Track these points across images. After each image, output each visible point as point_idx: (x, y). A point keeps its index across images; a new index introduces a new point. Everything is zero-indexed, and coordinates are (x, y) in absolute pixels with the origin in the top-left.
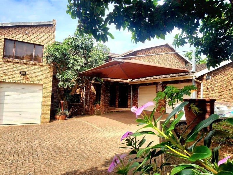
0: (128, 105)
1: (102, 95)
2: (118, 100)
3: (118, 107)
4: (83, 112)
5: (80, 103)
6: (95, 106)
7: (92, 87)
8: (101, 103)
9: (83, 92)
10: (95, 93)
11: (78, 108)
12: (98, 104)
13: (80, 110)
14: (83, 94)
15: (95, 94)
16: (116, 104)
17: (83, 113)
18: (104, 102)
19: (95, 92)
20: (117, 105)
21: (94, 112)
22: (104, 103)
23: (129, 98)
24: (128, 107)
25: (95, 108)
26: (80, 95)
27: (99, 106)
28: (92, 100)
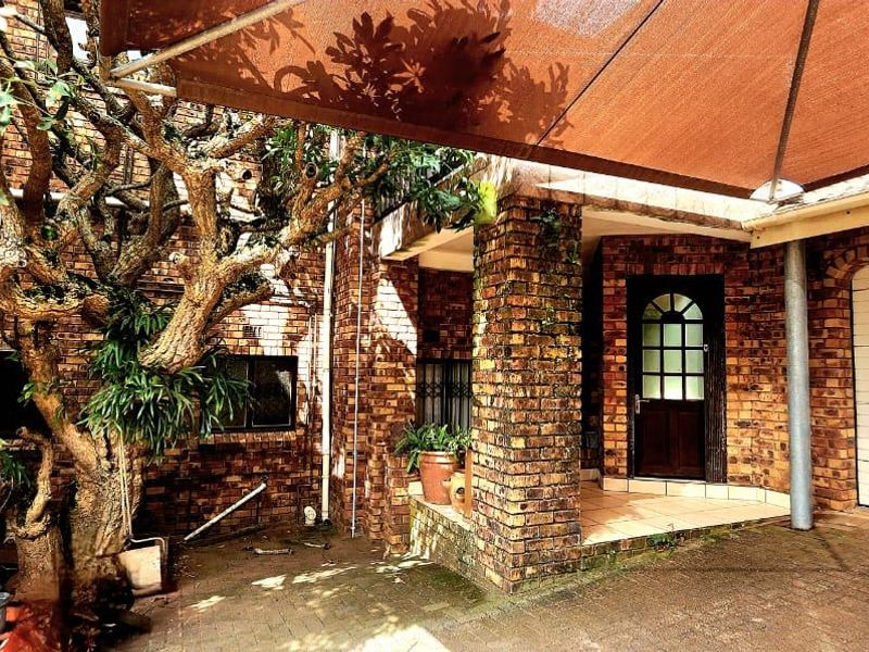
0: (731, 451)
1: (487, 365)
2: (622, 410)
3: (630, 475)
4: (316, 500)
5: (292, 428)
6: (416, 472)
7: (388, 298)
8: (485, 451)
9: (316, 339)
10: (413, 347)
11: (276, 474)
12: (442, 459)
13: (290, 489)
14: (314, 358)
15: (407, 351)
16: (608, 445)
17: (319, 509)
18: (520, 443)
19: (409, 336)
20: (611, 453)
21: (404, 530)
22: (526, 456)
23: (735, 388)
24: (731, 468)
25: (415, 488)
26: (290, 363)
27: (458, 481)
28: (383, 411)
